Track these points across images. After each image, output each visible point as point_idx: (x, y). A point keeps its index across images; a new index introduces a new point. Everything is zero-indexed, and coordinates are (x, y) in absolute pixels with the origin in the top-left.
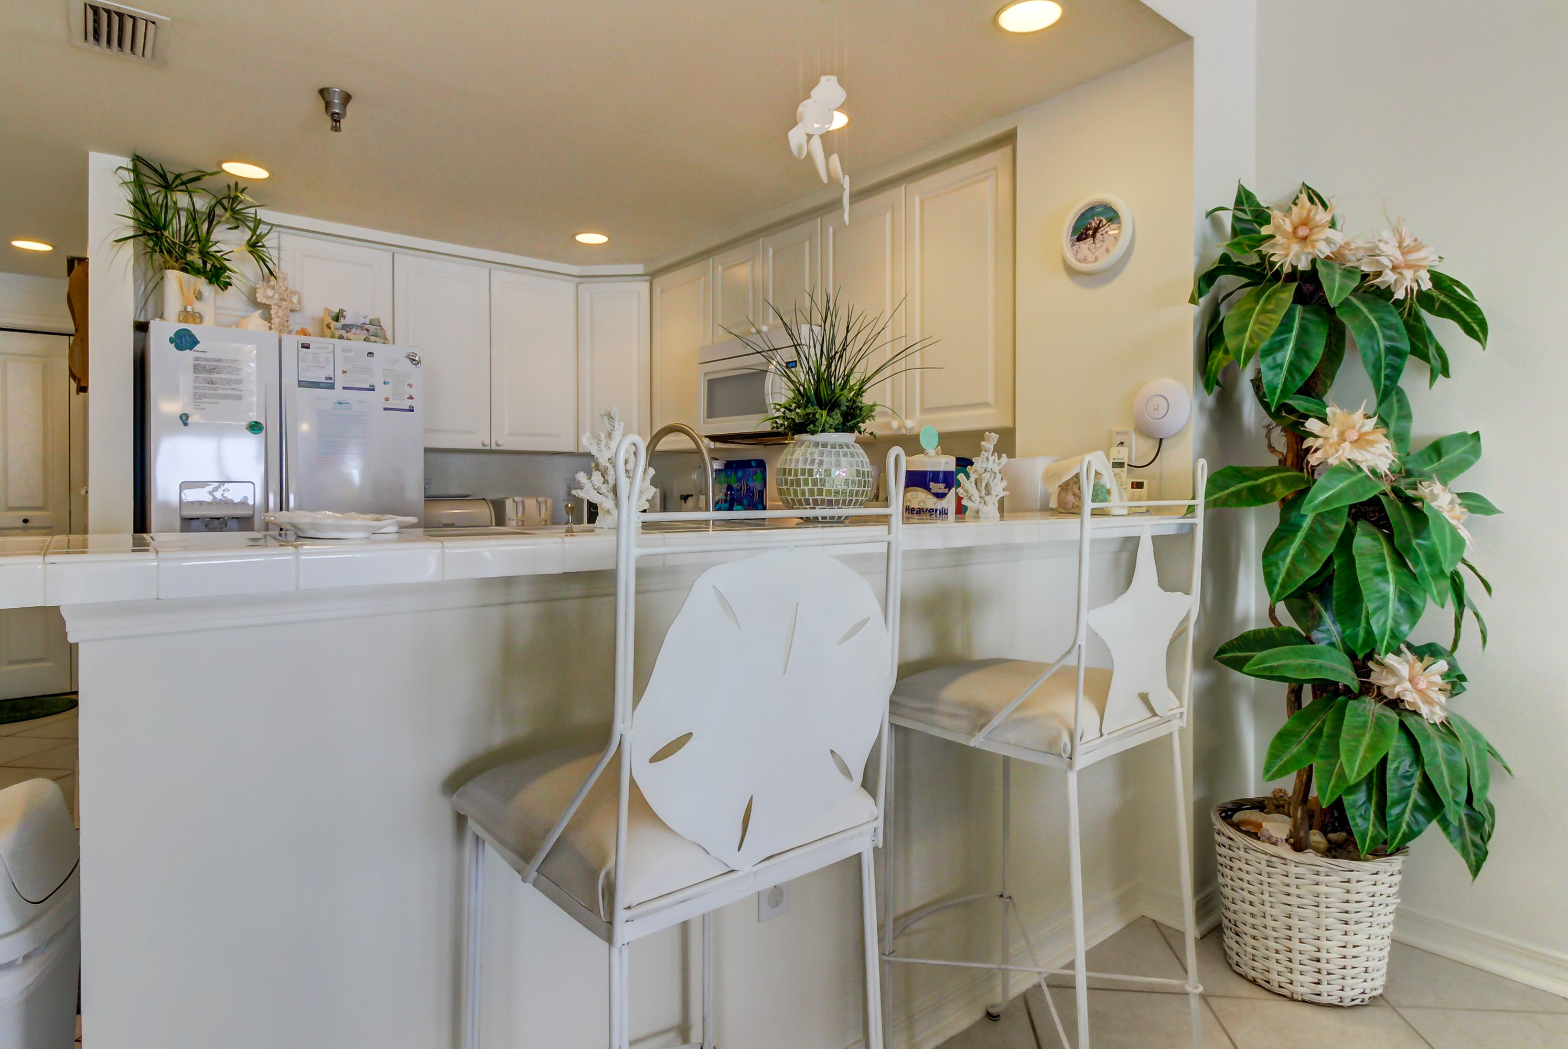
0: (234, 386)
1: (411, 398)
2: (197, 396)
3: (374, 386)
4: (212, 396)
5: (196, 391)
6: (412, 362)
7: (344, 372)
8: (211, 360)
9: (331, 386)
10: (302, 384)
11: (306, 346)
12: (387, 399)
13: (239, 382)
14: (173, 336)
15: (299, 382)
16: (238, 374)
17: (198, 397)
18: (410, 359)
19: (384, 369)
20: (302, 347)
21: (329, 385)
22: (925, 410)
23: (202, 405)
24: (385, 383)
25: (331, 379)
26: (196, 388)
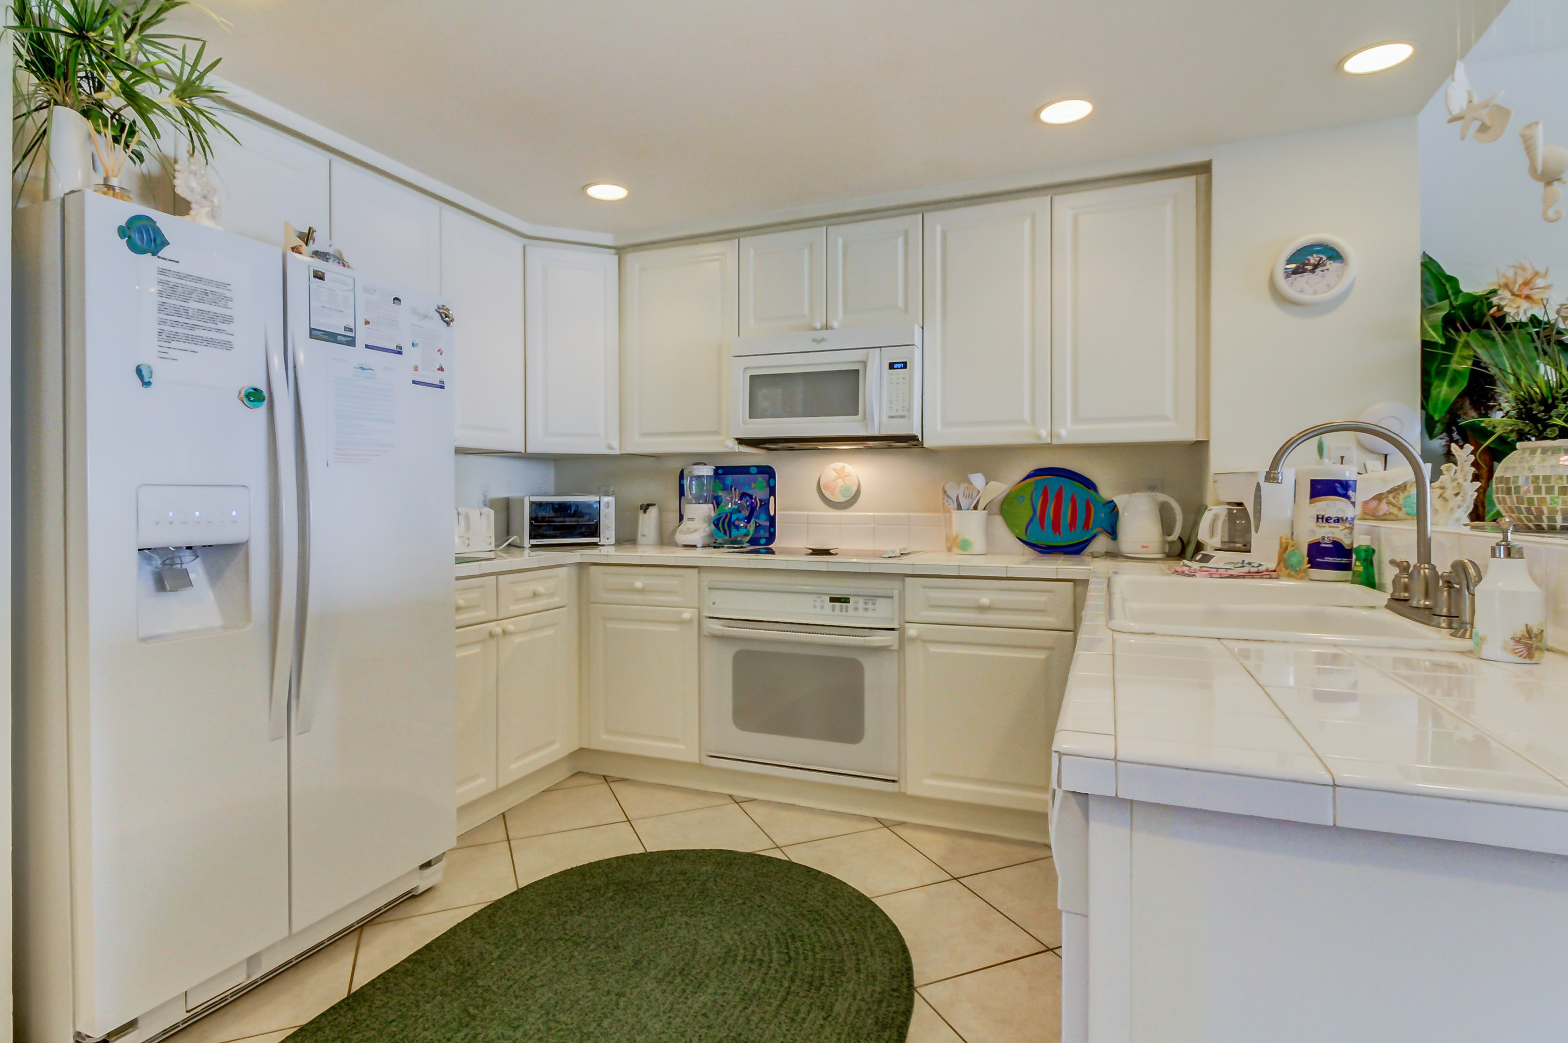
0: (221, 326)
1: (441, 369)
2: (164, 336)
3: (401, 348)
4: (188, 339)
5: (162, 327)
6: (442, 318)
7: (367, 323)
8: (187, 277)
9: (351, 342)
10: (315, 334)
11: (319, 276)
12: (416, 369)
13: (228, 320)
14: (124, 225)
15: (311, 330)
16: (225, 307)
17: (166, 337)
18: (439, 312)
19: (412, 325)
20: (315, 276)
21: (348, 339)
22: (1076, 419)
23: (172, 354)
24: (413, 345)
25: (351, 330)
26: (162, 322)
